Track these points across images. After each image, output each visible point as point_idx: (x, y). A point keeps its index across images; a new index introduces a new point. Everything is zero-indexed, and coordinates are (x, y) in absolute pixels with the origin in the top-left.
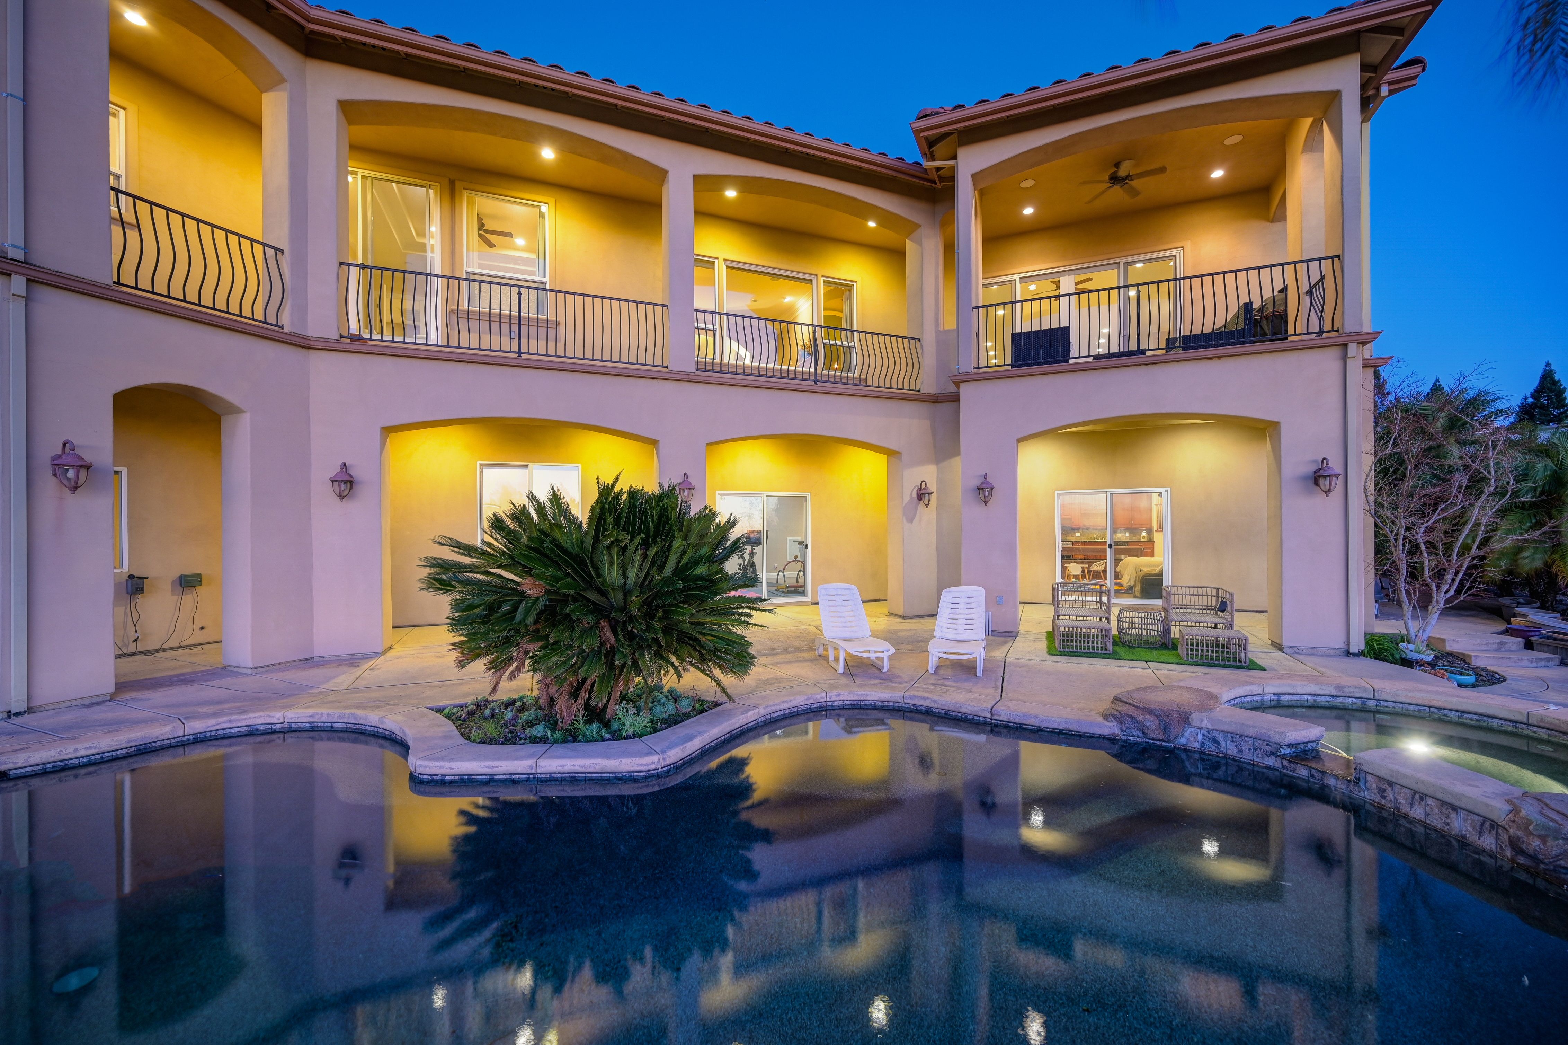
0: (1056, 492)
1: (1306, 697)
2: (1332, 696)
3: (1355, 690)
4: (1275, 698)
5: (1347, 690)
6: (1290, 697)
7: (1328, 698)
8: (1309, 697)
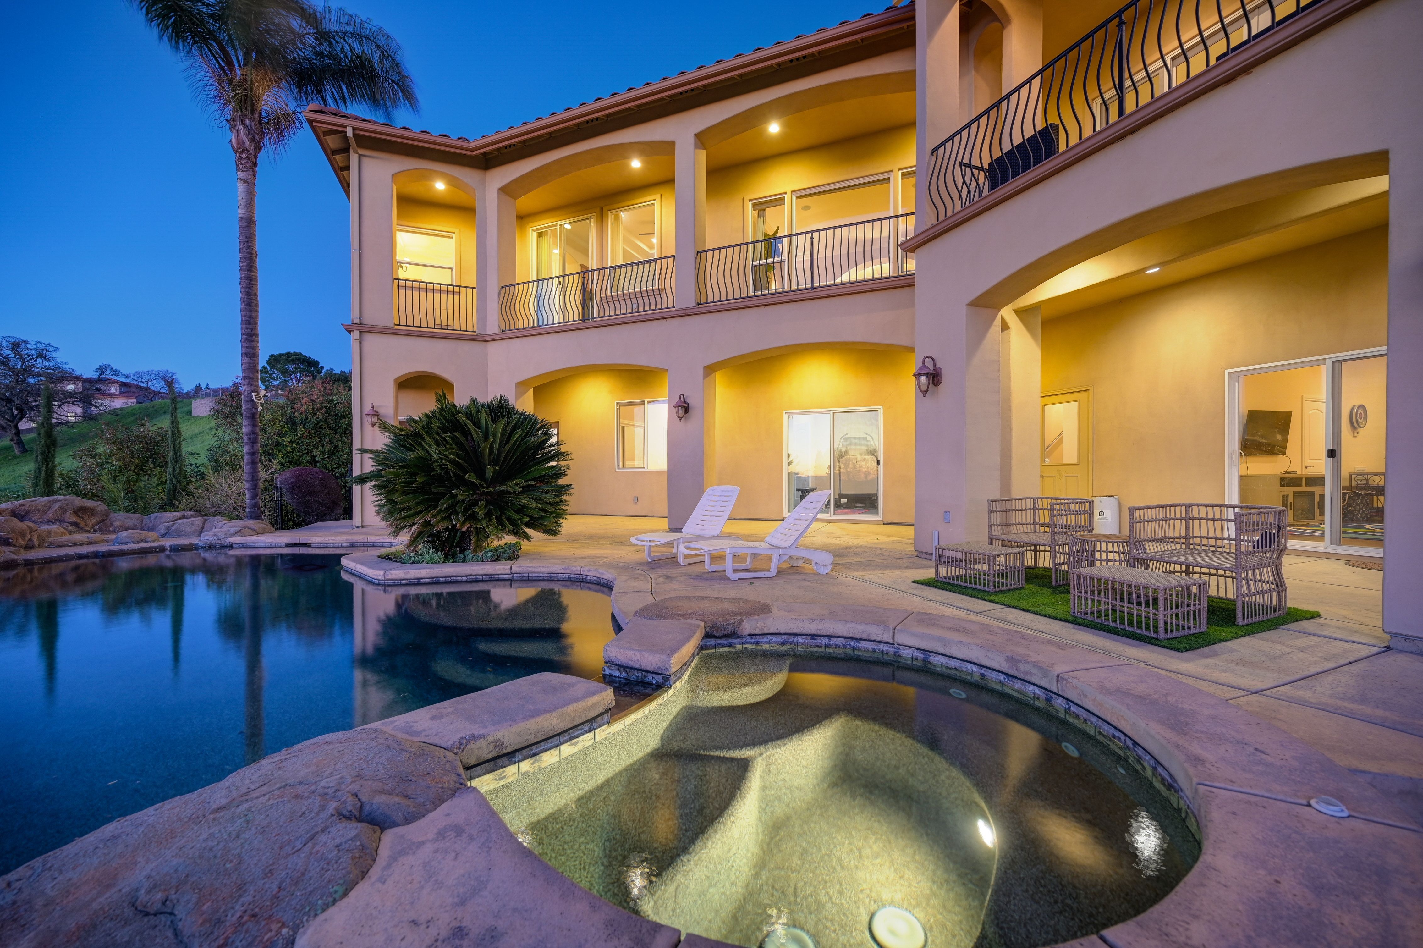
0: (1227, 372)
1: (970, 666)
2: (1007, 674)
3: (1034, 671)
4: (920, 655)
5: (1022, 667)
6: (945, 660)
7: (1002, 677)
8: (975, 669)
